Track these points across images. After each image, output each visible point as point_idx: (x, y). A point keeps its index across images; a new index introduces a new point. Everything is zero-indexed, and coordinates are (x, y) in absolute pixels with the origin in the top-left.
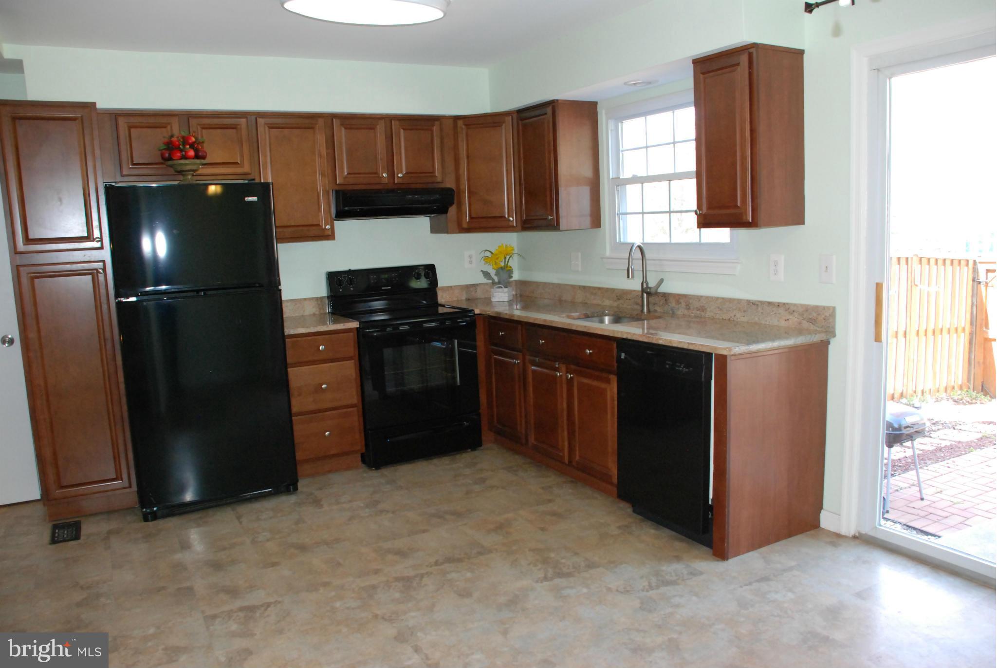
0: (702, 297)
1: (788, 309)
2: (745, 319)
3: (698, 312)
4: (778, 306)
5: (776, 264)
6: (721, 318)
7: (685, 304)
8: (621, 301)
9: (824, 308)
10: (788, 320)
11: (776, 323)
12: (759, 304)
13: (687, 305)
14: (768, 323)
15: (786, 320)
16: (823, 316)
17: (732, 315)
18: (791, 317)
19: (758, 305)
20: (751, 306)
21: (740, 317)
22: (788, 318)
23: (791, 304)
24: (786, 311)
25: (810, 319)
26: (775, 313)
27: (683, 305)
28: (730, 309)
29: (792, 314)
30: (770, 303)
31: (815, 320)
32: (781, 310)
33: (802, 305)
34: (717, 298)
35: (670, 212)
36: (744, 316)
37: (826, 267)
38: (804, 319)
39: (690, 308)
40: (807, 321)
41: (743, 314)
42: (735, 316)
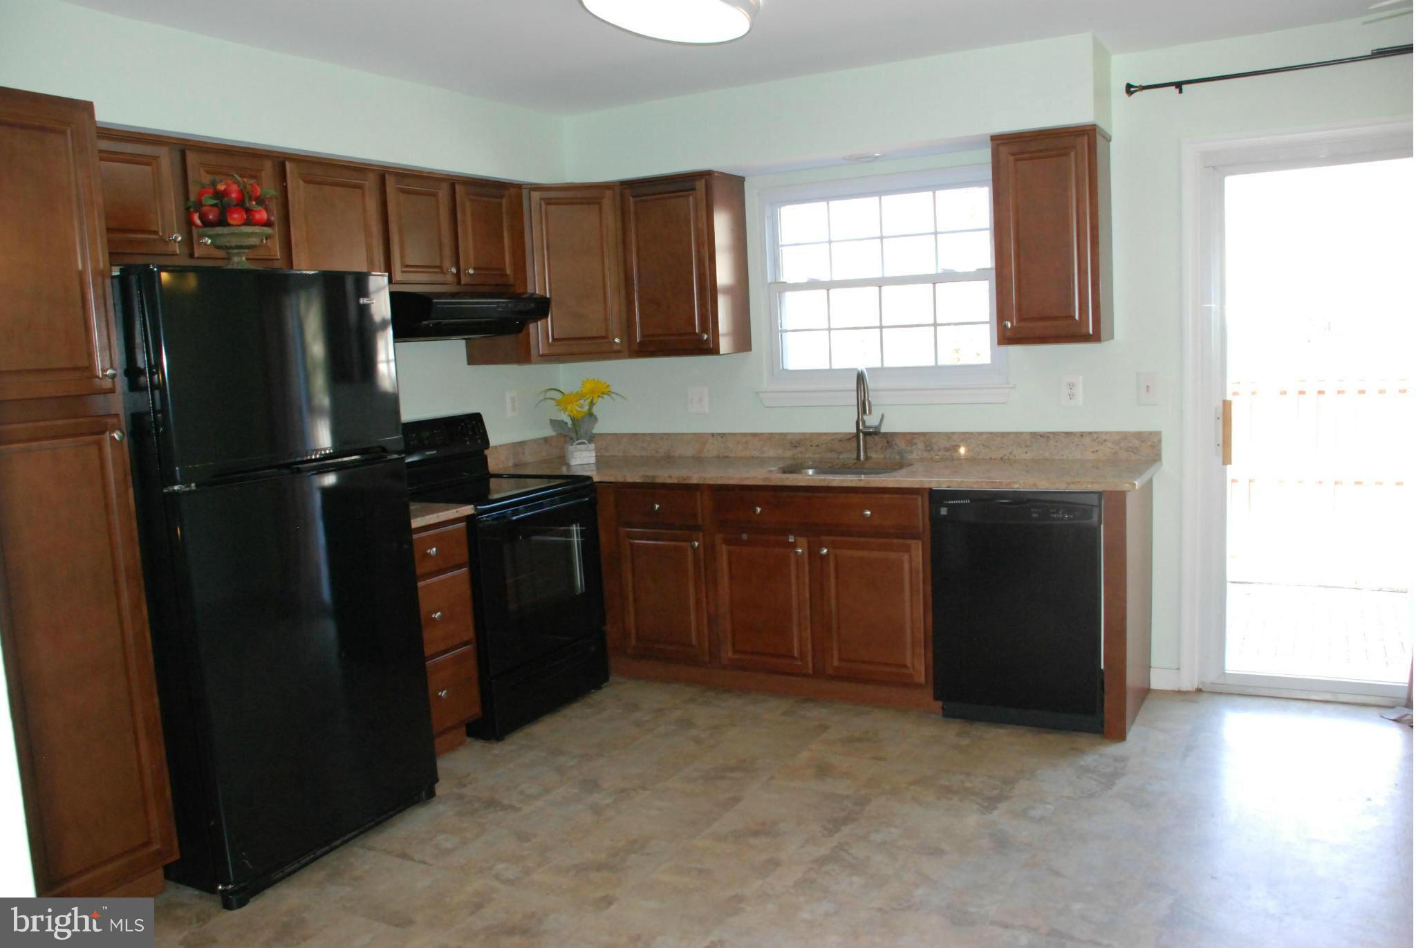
0: (953, 433)
1: (1097, 438)
2: (1028, 456)
3: (948, 454)
4: (1082, 436)
5: (1071, 386)
6: (988, 457)
7: (923, 444)
8: (799, 449)
9: (1151, 433)
10: (1097, 451)
11: (1078, 456)
12: (1051, 436)
13: (926, 446)
14: (1065, 458)
15: (1093, 452)
16: (1149, 443)
17: (1006, 453)
18: (1101, 447)
19: (1048, 437)
20: (1038, 439)
21: (1020, 453)
22: (1097, 449)
23: (1102, 432)
24: (1094, 440)
25: (1131, 447)
26: (1077, 445)
27: (921, 445)
28: (1003, 446)
29: (1102, 444)
30: (1068, 434)
31: (1136, 448)
32: (1087, 440)
33: (1117, 433)
34: (981, 434)
35: (935, 325)
36: (1026, 453)
37: (1148, 387)
38: (1121, 448)
39: (932, 449)
40: (1127, 451)
41: (1025, 450)
42: (1011, 453)
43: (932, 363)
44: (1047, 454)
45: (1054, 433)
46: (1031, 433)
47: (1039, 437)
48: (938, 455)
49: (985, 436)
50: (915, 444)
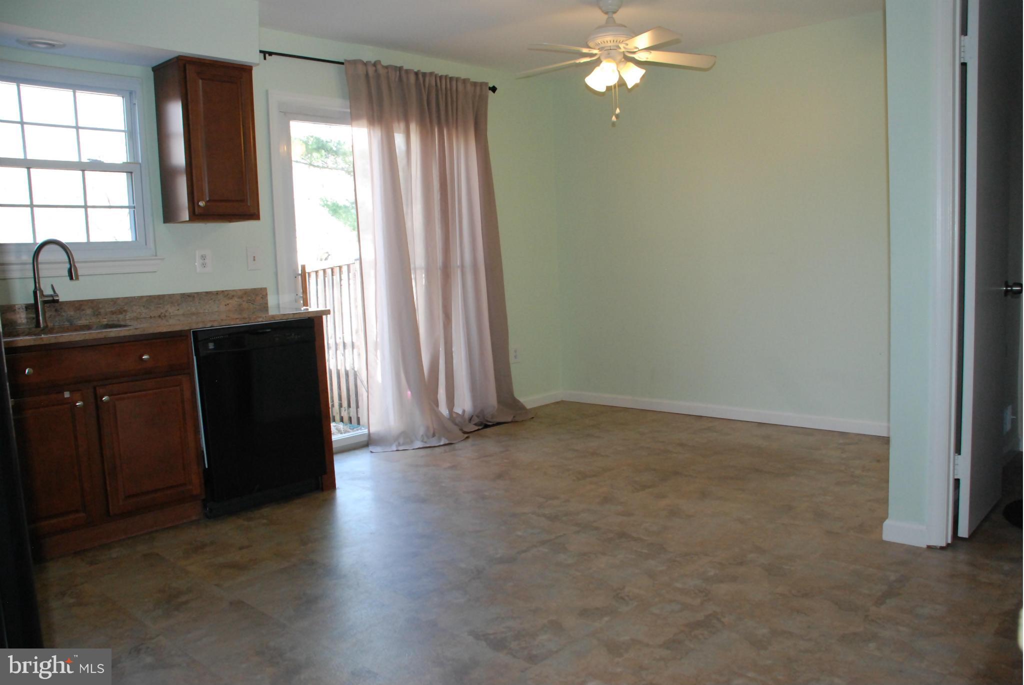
0: (118, 299)
1: (228, 295)
2: (181, 312)
3: (114, 316)
4: (217, 294)
5: (203, 258)
6: (148, 317)
7: (91, 310)
9: (261, 289)
11: (215, 309)
12: (196, 295)
13: (94, 311)
14: (207, 311)
15: (226, 305)
16: (261, 296)
17: (163, 311)
18: (230, 301)
19: (193, 296)
20: (186, 299)
21: (173, 311)
22: (228, 303)
23: (230, 290)
24: (225, 297)
25: (250, 300)
26: (214, 301)
28: (160, 306)
29: (231, 298)
30: (207, 293)
31: (253, 299)
32: (220, 298)
33: (240, 290)
34: (141, 298)
35: (86, 207)
36: (178, 310)
37: (254, 257)
38: (244, 301)
39: (99, 314)
40: (247, 303)
41: (178, 308)
42: (166, 311)
43: (85, 240)
44: (194, 310)
45: (197, 293)
46: (181, 294)
47: (187, 297)
48: (105, 318)
49: (145, 299)
50: (83, 310)
